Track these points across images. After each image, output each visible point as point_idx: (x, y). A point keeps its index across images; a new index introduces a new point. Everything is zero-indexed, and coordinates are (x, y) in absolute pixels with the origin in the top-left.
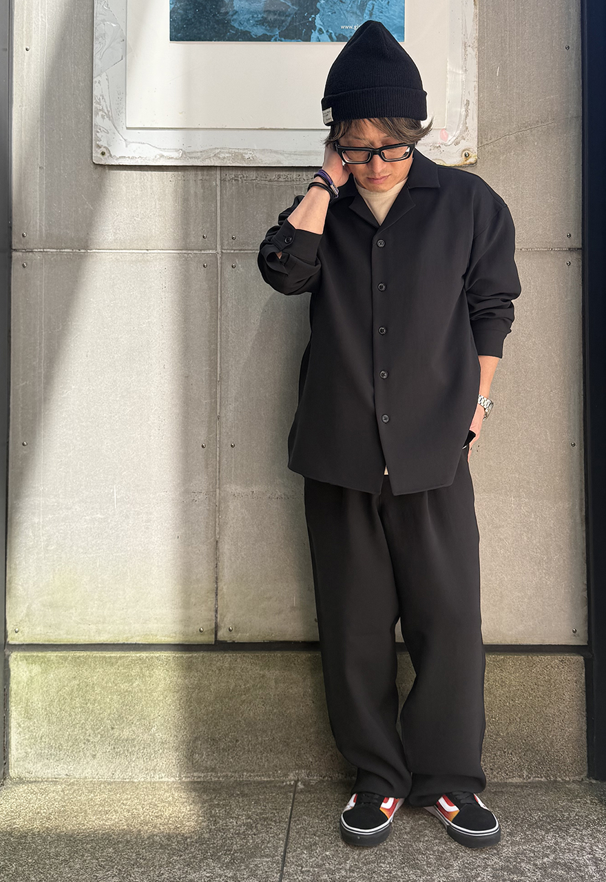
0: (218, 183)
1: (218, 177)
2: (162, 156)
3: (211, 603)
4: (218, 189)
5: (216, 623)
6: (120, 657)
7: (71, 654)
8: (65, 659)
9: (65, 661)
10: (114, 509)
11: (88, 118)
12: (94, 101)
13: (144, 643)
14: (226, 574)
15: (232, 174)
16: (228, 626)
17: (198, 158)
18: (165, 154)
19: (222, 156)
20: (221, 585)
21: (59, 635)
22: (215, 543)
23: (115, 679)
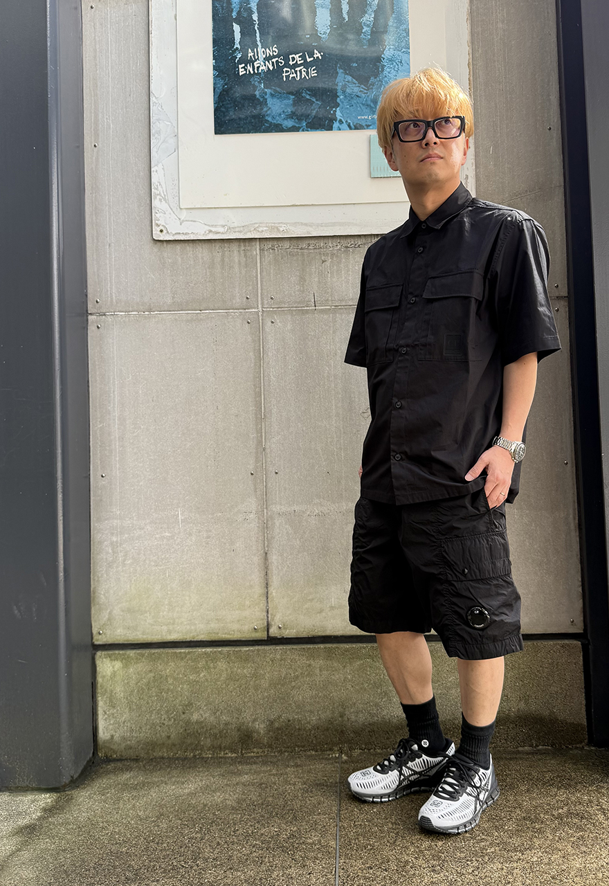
0: (258, 252)
1: (258, 247)
2: (210, 231)
3: (262, 605)
4: (258, 257)
5: (268, 622)
6: (189, 653)
7: (146, 652)
8: (143, 655)
9: (143, 657)
10: (179, 529)
11: (148, 202)
12: (152, 187)
13: (208, 640)
14: (275, 581)
15: (270, 244)
16: (278, 624)
17: (240, 232)
18: (213, 229)
19: (260, 229)
20: (271, 589)
21: (137, 635)
22: (264, 554)
23: (185, 671)
